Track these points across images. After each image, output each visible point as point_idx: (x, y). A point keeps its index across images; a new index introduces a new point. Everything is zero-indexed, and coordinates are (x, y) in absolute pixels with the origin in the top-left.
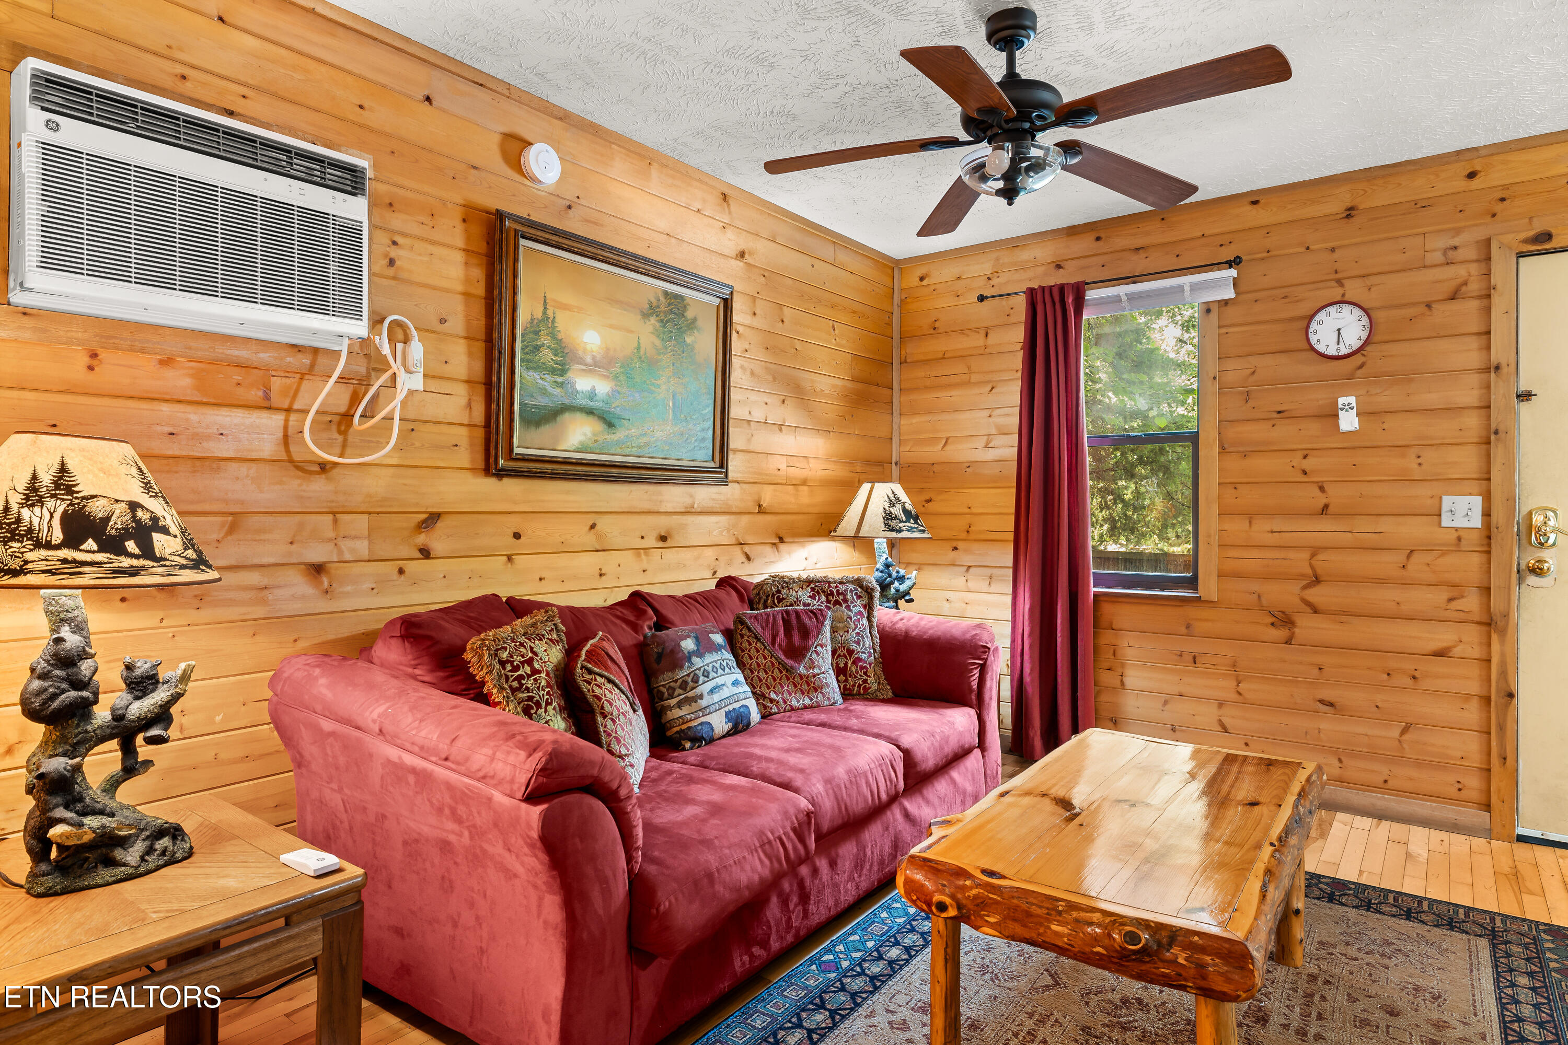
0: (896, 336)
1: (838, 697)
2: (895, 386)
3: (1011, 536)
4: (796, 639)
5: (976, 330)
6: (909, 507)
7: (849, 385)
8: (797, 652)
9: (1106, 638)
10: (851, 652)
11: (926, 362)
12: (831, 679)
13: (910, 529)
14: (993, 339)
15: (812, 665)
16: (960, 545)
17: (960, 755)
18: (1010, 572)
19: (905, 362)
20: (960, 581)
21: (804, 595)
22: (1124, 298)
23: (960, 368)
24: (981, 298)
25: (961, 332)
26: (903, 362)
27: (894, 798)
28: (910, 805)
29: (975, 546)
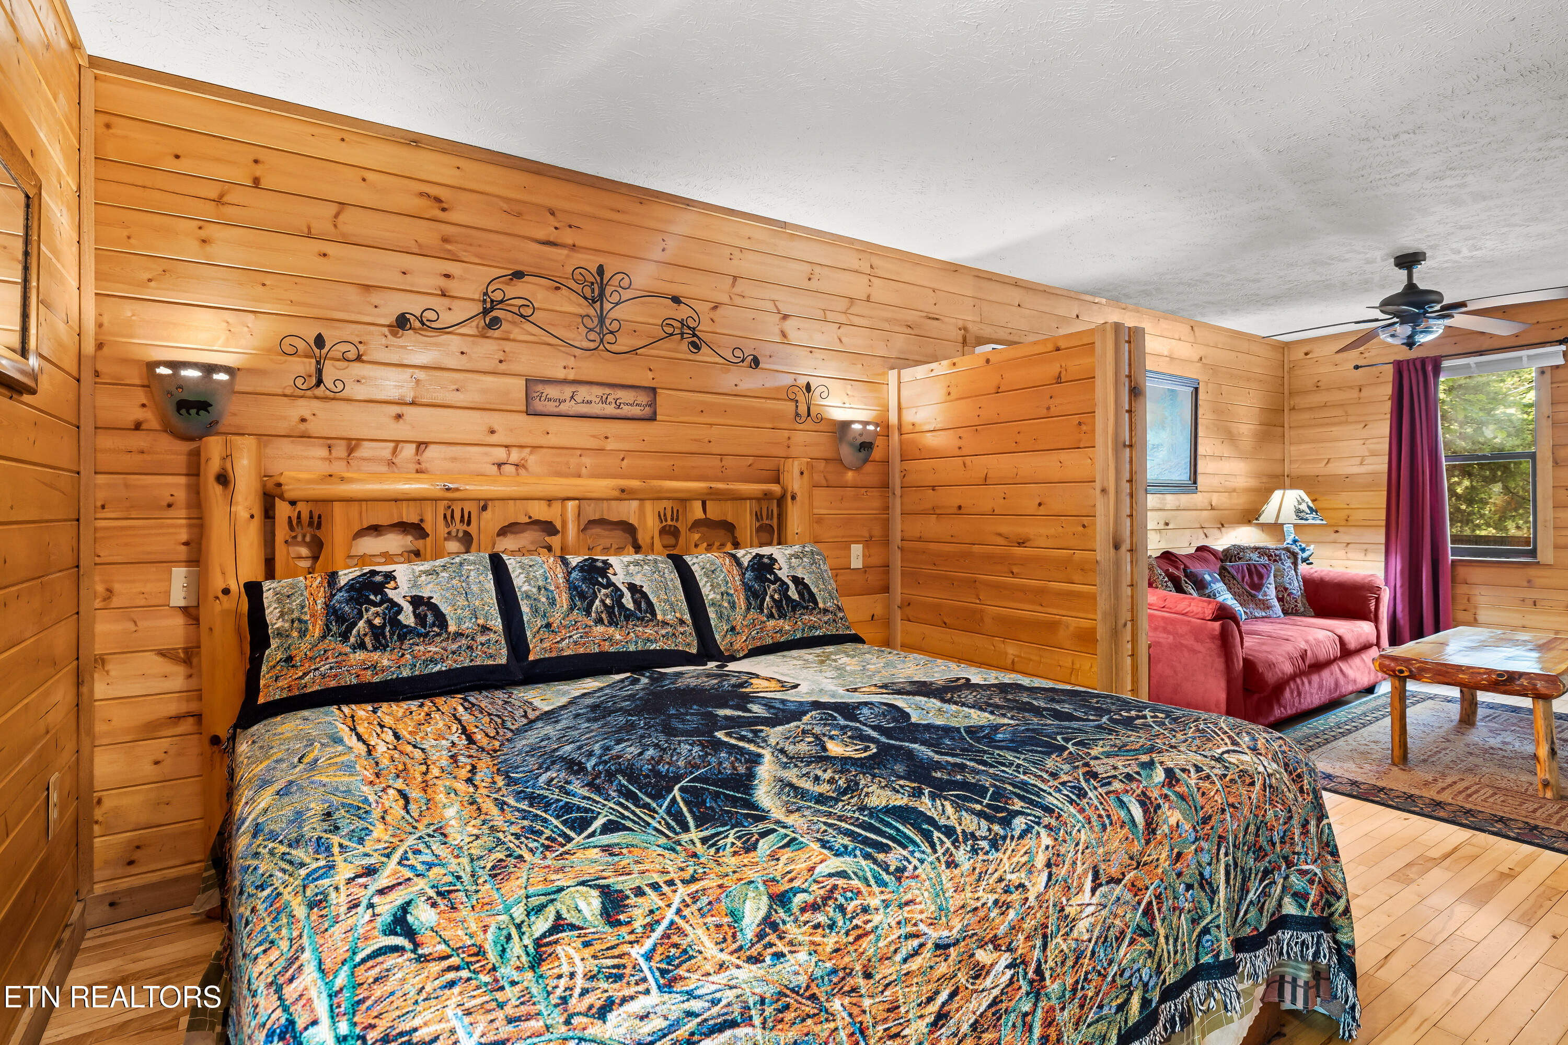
0: (1286, 392)
1: (1280, 613)
2: (1286, 425)
3: (1384, 523)
4: (1256, 579)
5: (1351, 387)
6: (1311, 504)
7: (1258, 427)
8: (1258, 587)
9: (1461, 589)
10: (1286, 589)
11: (1310, 409)
12: (1275, 602)
13: (1314, 519)
14: (1365, 393)
15: (1265, 594)
16: (1340, 529)
17: (1366, 647)
18: (1383, 547)
19: (1294, 409)
20: (1341, 553)
21: (1255, 556)
22: (1473, 366)
23: (1339, 412)
24: (1357, 367)
25: (1340, 389)
26: (1293, 409)
27: (1335, 659)
28: (1343, 665)
29: (1353, 530)
